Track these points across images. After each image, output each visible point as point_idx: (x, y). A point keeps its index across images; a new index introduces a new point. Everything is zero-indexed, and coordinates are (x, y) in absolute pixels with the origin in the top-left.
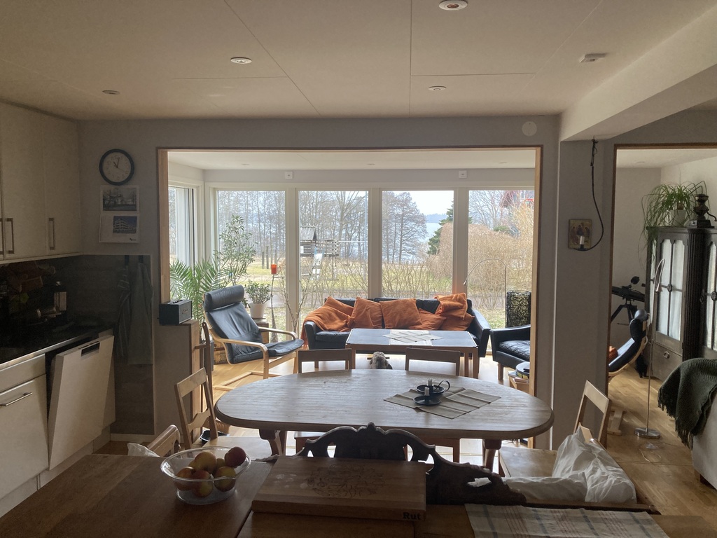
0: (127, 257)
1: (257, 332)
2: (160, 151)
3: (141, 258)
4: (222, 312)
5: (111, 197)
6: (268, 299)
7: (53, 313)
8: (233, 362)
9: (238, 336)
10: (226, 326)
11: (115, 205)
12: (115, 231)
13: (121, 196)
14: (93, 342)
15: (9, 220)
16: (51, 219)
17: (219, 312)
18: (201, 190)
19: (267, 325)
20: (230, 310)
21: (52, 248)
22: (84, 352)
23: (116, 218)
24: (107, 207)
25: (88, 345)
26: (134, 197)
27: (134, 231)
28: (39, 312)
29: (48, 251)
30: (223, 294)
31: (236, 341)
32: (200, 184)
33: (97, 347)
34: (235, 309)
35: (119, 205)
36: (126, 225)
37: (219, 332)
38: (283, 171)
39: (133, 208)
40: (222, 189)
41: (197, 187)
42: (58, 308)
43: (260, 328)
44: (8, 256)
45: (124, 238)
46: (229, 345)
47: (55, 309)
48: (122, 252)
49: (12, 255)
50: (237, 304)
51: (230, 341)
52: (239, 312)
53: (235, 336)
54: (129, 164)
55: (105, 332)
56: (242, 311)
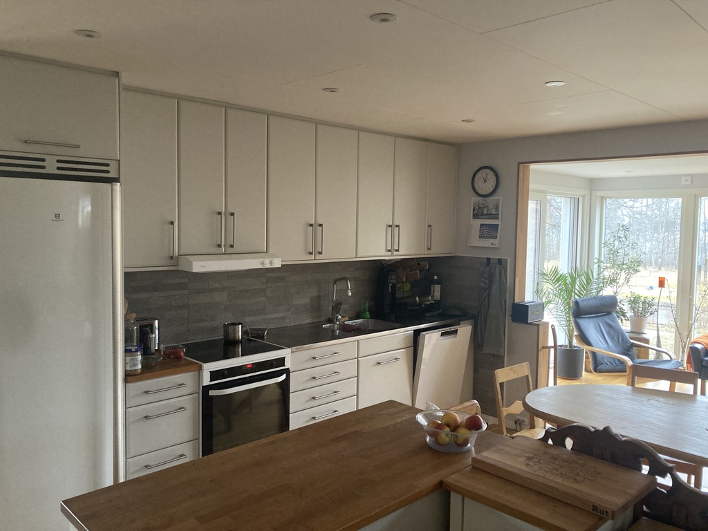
0: (489, 259)
1: (628, 345)
2: (521, 166)
3: (500, 260)
4: (591, 320)
5: (479, 208)
6: (651, 314)
7: (429, 301)
8: (596, 370)
9: (605, 345)
10: (592, 334)
11: (482, 214)
12: (480, 237)
13: (487, 206)
14: (452, 328)
15: (398, 226)
16: (430, 226)
17: (586, 319)
18: (587, 199)
19: (647, 341)
20: (600, 318)
21: (429, 249)
22: (443, 334)
23: (482, 225)
24: (476, 216)
25: (448, 329)
26: (497, 208)
27: (496, 237)
28: (417, 298)
29: (426, 252)
30: (592, 303)
31: (603, 351)
32: (587, 192)
33: (455, 332)
34: (607, 319)
35: (485, 215)
36: (489, 231)
37: (584, 339)
38: (679, 176)
39: (496, 217)
40: (610, 198)
41: (583, 196)
42: (433, 297)
43: (632, 341)
44: (395, 253)
45: (487, 243)
46: (594, 354)
47: (430, 298)
48: (485, 255)
49: (397, 253)
50: (609, 313)
51: (594, 349)
52: (610, 322)
53: (601, 345)
54: (495, 178)
55: (466, 322)
56: (613, 321)
